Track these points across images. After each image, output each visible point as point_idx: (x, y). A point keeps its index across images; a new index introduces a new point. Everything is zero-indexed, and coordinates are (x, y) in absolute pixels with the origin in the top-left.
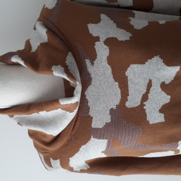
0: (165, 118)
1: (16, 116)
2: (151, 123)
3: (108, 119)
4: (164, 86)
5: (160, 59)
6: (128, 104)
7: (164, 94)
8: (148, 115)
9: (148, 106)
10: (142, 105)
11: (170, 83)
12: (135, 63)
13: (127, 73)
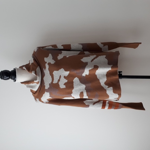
0: (66, 86)
1: (26, 84)
2: (61, 88)
3: (49, 86)
4: (65, 77)
5: (63, 69)
6: (54, 82)
7: (65, 80)
8: (60, 85)
9: (60, 83)
10: (58, 83)
11: (67, 76)
12: (55, 71)
13: (53, 73)
